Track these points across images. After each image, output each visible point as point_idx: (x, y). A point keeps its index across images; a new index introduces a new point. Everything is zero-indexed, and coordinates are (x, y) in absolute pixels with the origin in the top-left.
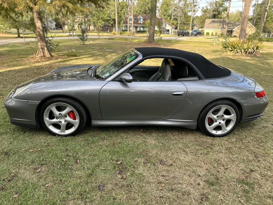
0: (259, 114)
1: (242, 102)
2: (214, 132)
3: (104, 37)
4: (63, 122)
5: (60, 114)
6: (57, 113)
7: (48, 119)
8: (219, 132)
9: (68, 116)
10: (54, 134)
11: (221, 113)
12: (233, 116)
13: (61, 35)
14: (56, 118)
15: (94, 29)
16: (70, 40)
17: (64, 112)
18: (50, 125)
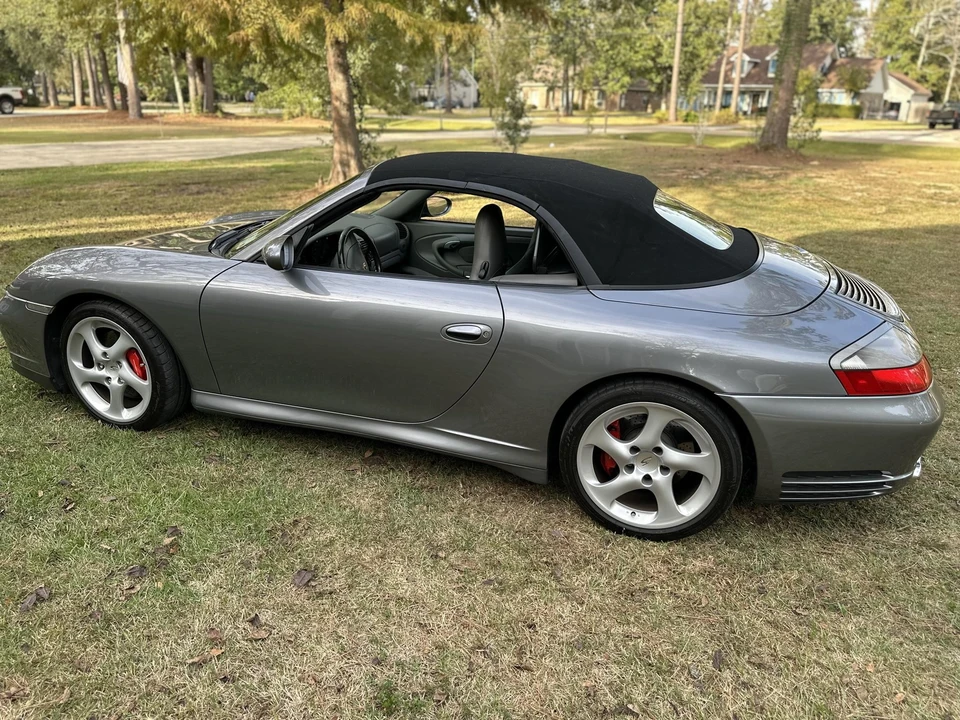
0: (878, 474)
1: (741, 402)
2: (621, 512)
3: (610, 131)
4: (114, 382)
5: (105, 354)
6: (97, 348)
7: (79, 365)
8: (645, 519)
9: (125, 364)
10: (93, 414)
11: (648, 436)
12: (705, 460)
13: (475, 126)
14: (99, 365)
15: (600, 104)
16: (485, 141)
17: (113, 350)
18: (85, 384)
